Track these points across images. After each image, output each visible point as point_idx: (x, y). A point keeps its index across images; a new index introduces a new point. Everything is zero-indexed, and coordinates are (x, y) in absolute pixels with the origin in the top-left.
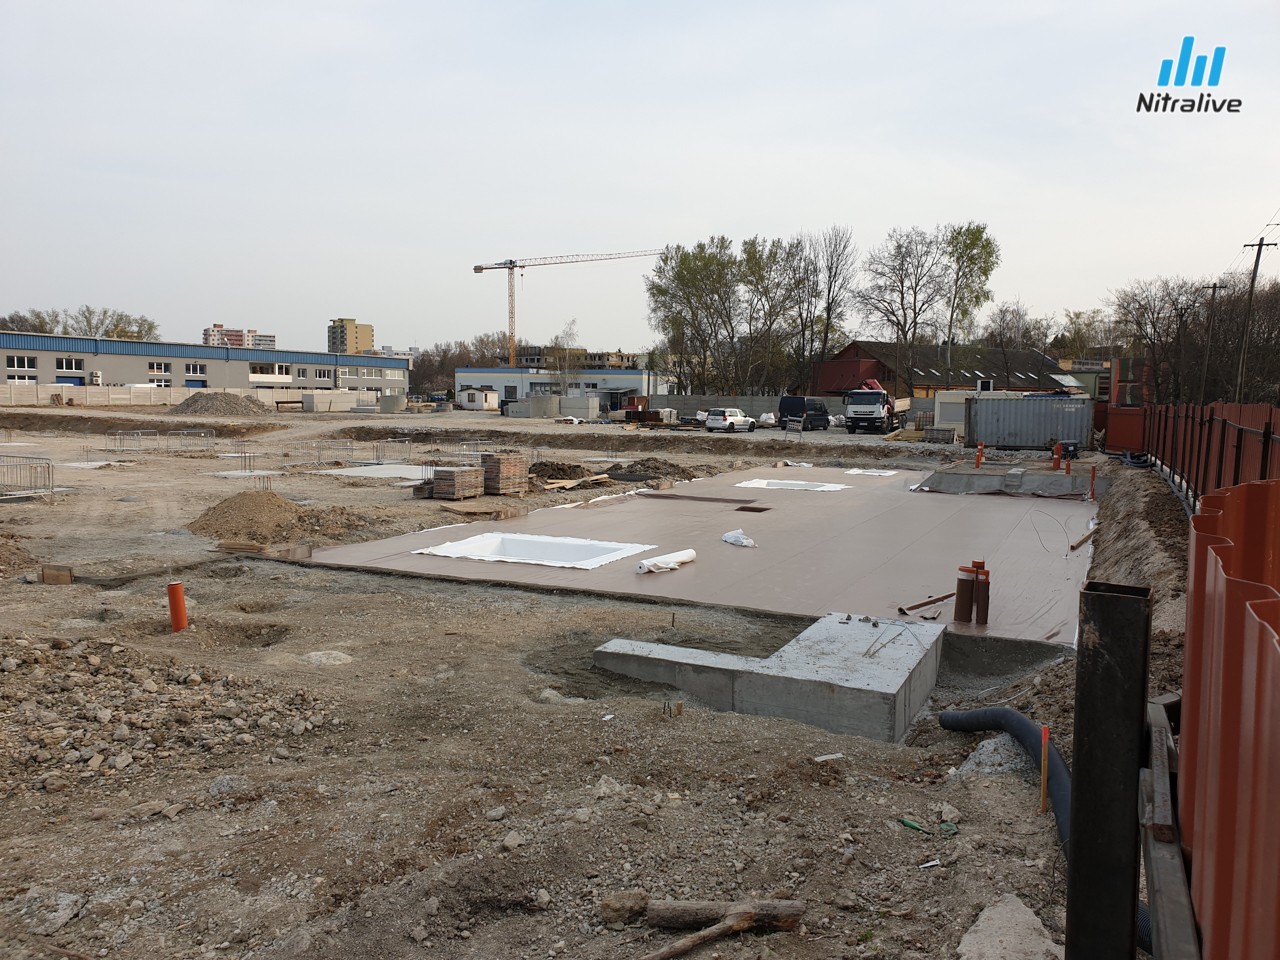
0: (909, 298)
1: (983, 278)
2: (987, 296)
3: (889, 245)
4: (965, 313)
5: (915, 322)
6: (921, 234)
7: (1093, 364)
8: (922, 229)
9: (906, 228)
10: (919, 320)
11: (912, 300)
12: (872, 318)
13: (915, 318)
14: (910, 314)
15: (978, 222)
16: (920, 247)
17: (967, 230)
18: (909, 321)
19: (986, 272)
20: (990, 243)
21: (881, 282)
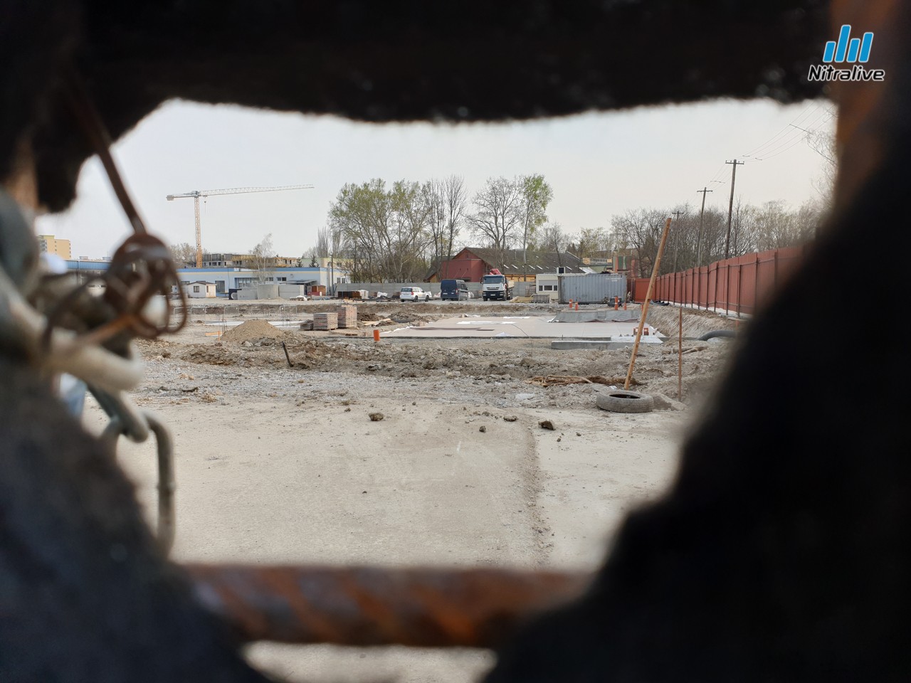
0: (500, 220)
1: (543, 209)
2: (545, 219)
3: (487, 187)
4: (533, 229)
5: (504, 236)
6: (505, 181)
7: (601, 260)
8: (505, 178)
9: (497, 178)
10: (506, 234)
11: (501, 222)
12: (477, 233)
13: (504, 233)
14: (501, 230)
15: (539, 173)
16: (505, 189)
17: (534, 178)
18: (500, 236)
19: (544, 205)
20: (546, 187)
21: (483, 210)
